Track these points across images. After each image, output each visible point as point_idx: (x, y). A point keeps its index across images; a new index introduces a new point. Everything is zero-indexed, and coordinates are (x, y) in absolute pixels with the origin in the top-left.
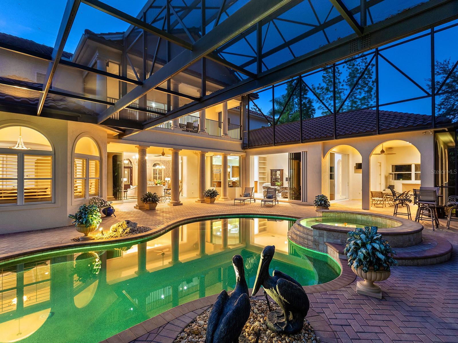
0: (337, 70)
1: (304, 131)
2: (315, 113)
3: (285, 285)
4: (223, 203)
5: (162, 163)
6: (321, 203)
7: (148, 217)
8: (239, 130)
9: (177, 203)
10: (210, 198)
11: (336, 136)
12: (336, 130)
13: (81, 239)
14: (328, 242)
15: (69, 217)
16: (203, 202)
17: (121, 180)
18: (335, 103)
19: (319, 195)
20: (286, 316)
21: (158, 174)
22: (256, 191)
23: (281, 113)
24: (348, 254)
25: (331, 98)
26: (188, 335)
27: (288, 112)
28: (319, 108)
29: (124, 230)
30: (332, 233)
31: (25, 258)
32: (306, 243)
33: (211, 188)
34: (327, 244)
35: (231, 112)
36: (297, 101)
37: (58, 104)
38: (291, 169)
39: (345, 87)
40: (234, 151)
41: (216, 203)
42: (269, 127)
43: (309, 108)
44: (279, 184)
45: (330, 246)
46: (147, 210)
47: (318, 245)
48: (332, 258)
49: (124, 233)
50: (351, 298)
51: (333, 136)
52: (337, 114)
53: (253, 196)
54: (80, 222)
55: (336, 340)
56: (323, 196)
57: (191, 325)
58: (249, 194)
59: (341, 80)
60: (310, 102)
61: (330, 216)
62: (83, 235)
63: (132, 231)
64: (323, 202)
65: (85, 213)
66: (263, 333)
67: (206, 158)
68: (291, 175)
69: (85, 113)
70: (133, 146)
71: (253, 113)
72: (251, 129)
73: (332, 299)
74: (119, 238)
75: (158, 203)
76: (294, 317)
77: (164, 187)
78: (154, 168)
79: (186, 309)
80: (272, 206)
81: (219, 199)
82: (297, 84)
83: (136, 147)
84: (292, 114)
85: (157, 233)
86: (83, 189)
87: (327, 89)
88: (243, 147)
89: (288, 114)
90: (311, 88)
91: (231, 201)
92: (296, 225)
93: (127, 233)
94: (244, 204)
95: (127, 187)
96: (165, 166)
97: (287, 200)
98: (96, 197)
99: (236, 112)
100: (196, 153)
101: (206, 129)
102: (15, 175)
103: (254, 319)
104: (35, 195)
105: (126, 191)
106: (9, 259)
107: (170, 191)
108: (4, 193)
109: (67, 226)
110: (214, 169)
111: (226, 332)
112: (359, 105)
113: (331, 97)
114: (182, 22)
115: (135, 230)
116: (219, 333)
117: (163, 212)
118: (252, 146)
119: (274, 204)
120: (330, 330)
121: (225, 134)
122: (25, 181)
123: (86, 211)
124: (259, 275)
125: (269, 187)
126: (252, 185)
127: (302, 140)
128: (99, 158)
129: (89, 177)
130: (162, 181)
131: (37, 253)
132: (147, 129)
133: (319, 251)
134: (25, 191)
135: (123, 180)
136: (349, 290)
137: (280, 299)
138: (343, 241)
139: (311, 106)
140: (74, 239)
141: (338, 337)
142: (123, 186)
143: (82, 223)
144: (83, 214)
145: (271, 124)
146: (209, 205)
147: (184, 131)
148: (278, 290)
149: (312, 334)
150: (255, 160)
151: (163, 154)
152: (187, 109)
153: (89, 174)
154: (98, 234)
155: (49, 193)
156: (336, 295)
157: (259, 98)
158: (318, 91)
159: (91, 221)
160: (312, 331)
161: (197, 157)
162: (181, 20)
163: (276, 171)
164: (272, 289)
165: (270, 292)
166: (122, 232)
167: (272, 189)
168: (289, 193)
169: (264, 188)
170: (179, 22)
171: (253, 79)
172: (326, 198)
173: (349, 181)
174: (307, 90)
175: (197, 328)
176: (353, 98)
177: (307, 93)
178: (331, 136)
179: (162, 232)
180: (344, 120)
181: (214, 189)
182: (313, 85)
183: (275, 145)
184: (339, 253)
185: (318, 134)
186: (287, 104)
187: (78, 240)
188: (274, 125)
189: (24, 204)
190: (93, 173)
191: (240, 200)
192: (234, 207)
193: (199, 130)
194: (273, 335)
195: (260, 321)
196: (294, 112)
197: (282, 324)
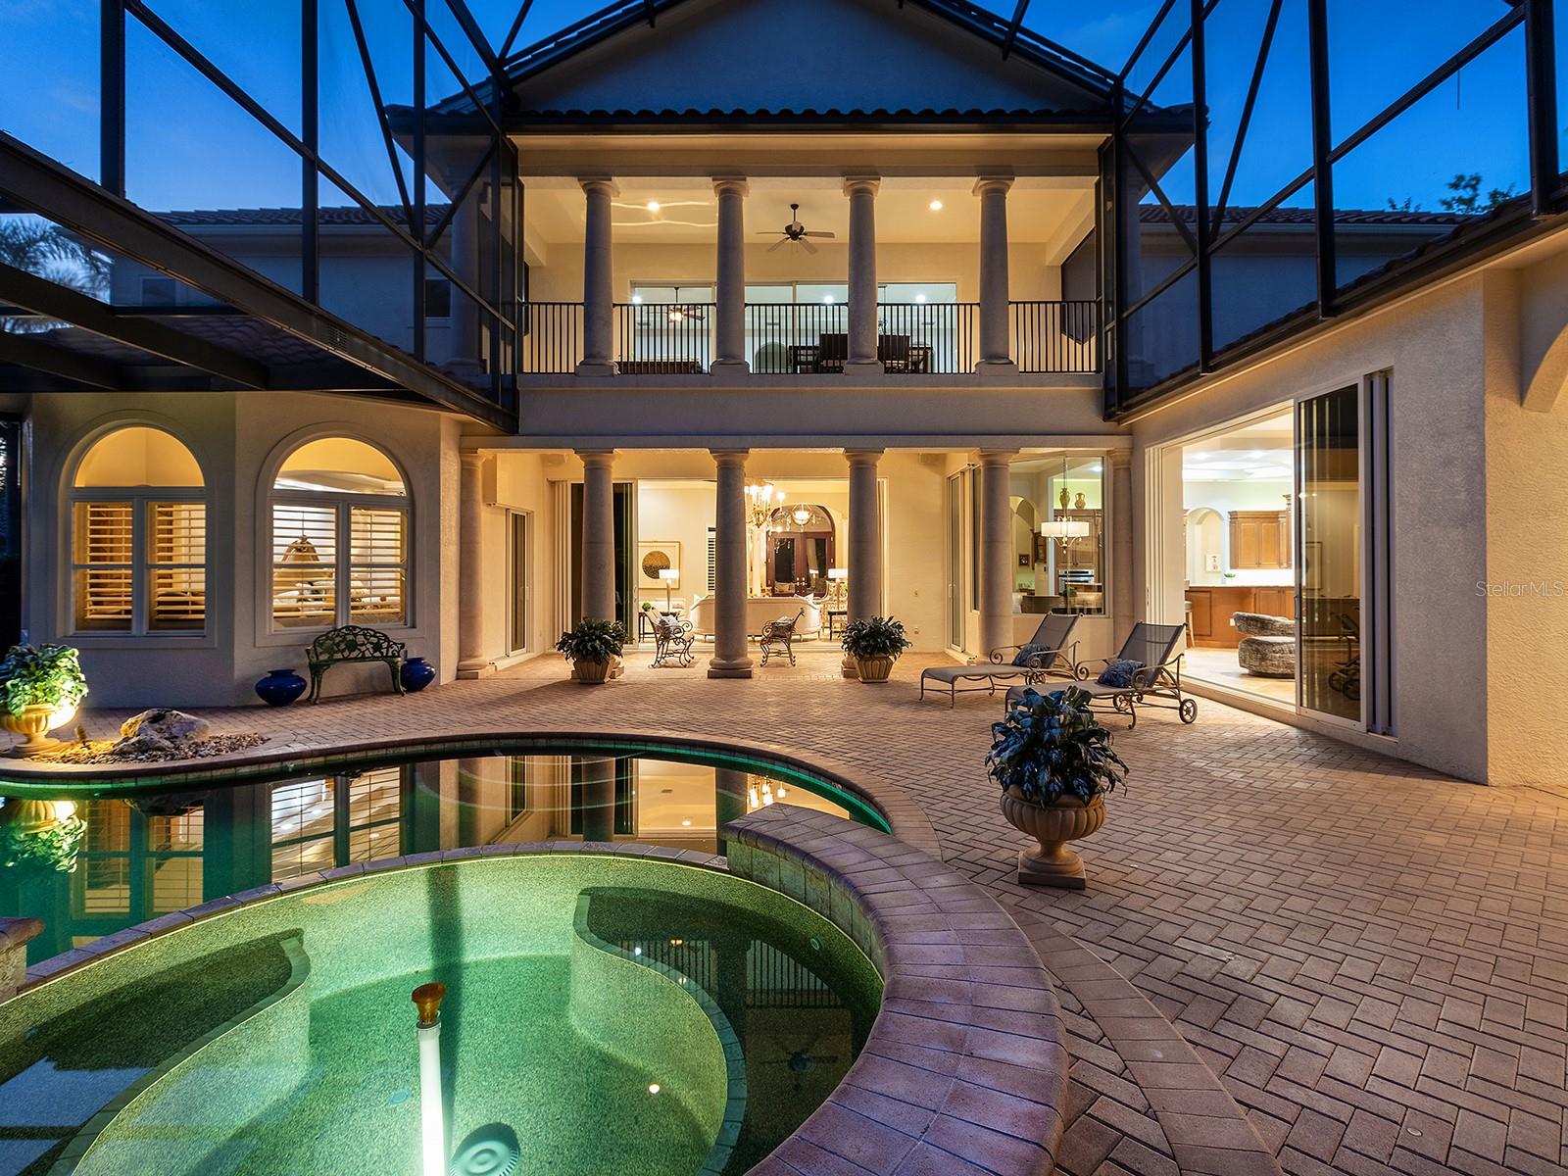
9: (725, 669)
88: (1107, 407)
109: (233, 705)
121: (992, 357)
128: (406, 502)
189: (145, 634)
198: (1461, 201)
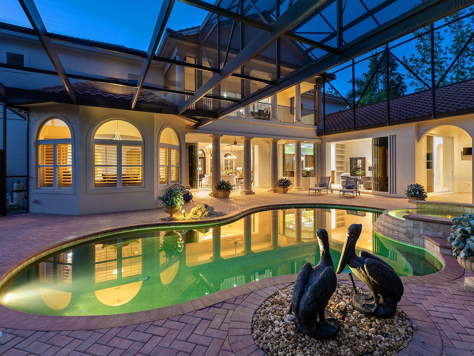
0: (436, 35)
1: (391, 112)
2: (406, 91)
3: (374, 265)
4: (296, 193)
5: (233, 153)
6: (415, 194)
7: (223, 204)
8: (313, 115)
9: (249, 192)
10: (283, 188)
11: (435, 115)
12: (434, 108)
13: (168, 219)
14: (425, 235)
15: (158, 198)
16: (275, 191)
17: (196, 169)
18: (433, 76)
19: (413, 184)
20: (375, 298)
21: (229, 164)
22: (333, 182)
23: (362, 94)
24: (453, 243)
25: (428, 71)
26: (272, 304)
27: (371, 92)
28: (411, 85)
29: (203, 213)
30: (431, 224)
31: (126, 231)
32: (396, 235)
33: (284, 178)
34: (424, 236)
35: (304, 96)
36: (383, 78)
37: (146, 99)
38: (375, 158)
39: (449, 55)
40: (308, 139)
41: (290, 193)
42: (349, 110)
43: (399, 85)
44: (360, 173)
45: (429, 239)
46: (221, 197)
47: (413, 238)
48: (431, 253)
49: (203, 216)
50: (457, 294)
51: (431, 115)
52: (436, 88)
53: (329, 186)
54: (167, 203)
55: (437, 331)
56: (418, 186)
57: (274, 297)
58: (326, 184)
59: (443, 48)
60: (400, 78)
61: (427, 208)
62: (169, 215)
63: (210, 215)
64: (418, 193)
65: (170, 195)
66: (350, 313)
67: (278, 146)
68: (375, 164)
69: (168, 105)
70: (208, 135)
71: (329, 96)
72: (327, 113)
73: (431, 292)
74: (199, 220)
75: (231, 191)
76: (385, 300)
77: (236, 177)
78: (226, 158)
79: (267, 283)
80: (353, 197)
81: (293, 189)
82: (382, 59)
83: (210, 136)
84: (376, 95)
85: (233, 218)
86: (166, 176)
87: (423, 61)
88: (319, 133)
89: (371, 94)
90: (401, 60)
91: (306, 191)
92: (383, 216)
93: (205, 216)
94: (320, 195)
95: (202, 176)
96: (236, 156)
97: (371, 191)
98: (177, 183)
99: (310, 96)
100: (268, 142)
101: (278, 116)
102: (115, 162)
103: (339, 300)
104: (130, 180)
105: (200, 180)
106: (115, 232)
107: (242, 180)
108: (107, 178)
109: (154, 208)
110: (287, 158)
111: (312, 299)
112: (468, 76)
113: (429, 69)
114: (255, 5)
115: (213, 214)
116: (305, 299)
117: (236, 200)
118: (329, 132)
119: (355, 195)
120: (430, 321)
121: (299, 120)
122: (122, 167)
123: (171, 194)
124: (345, 253)
125: (349, 177)
126: (328, 174)
127: (389, 122)
128: (179, 147)
129: (171, 165)
130: (233, 171)
131: (134, 229)
132: (220, 118)
133: (414, 245)
134: (123, 176)
135: (198, 169)
136: (454, 286)
137: (368, 279)
138: (446, 234)
139: (401, 82)
140: (161, 219)
141: (440, 329)
142: (198, 175)
143: (168, 205)
144: (169, 196)
145: (350, 106)
146: (282, 194)
147: (255, 118)
148: (366, 270)
149: (407, 321)
150: (332, 148)
151: (235, 143)
152: (261, 94)
153: (171, 162)
154: (181, 216)
155: (140, 178)
156: (437, 288)
157: (336, 78)
158: (410, 64)
159: (175, 203)
160: (406, 319)
161: (268, 145)
162: (254, 3)
163: (356, 159)
164: (359, 268)
165: (357, 271)
166: (201, 215)
167: (352, 179)
168: (373, 183)
169: (343, 177)
170: (252, 7)
171: (333, 54)
172: (422, 187)
173: (453, 169)
174: (396, 64)
175: (280, 299)
176: (460, 68)
177: (396, 68)
178: (429, 115)
179: (237, 217)
180: (446, 95)
181: (287, 178)
182: (404, 57)
183: (355, 130)
184: (440, 247)
185: (410, 115)
186: (369, 83)
187: (165, 220)
188: (354, 108)
189: (122, 188)
190: (174, 161)
191: (315, 190)
192: (308, 197)
193: (271, 118)
194: (361, 315)
195: (346, 302)
196: (379, 91)
197: (372, 306)
198: (330, 92)
